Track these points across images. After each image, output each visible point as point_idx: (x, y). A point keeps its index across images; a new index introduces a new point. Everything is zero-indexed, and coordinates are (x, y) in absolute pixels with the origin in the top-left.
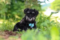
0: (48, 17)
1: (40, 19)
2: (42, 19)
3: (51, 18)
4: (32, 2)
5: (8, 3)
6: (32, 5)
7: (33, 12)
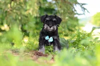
0: (89, 34)
1: (78, 36)
2: (81, 36)
3: (92, 35)
4: (68, 14)
5: (35, 15)
6: (67, 18)
7: (54, 19)
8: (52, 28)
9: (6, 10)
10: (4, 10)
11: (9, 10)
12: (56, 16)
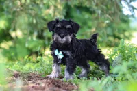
8: (64, 39)
9: (15, 9)
10: (11, 9)
11: (18, 10)
12: (70, 21)
